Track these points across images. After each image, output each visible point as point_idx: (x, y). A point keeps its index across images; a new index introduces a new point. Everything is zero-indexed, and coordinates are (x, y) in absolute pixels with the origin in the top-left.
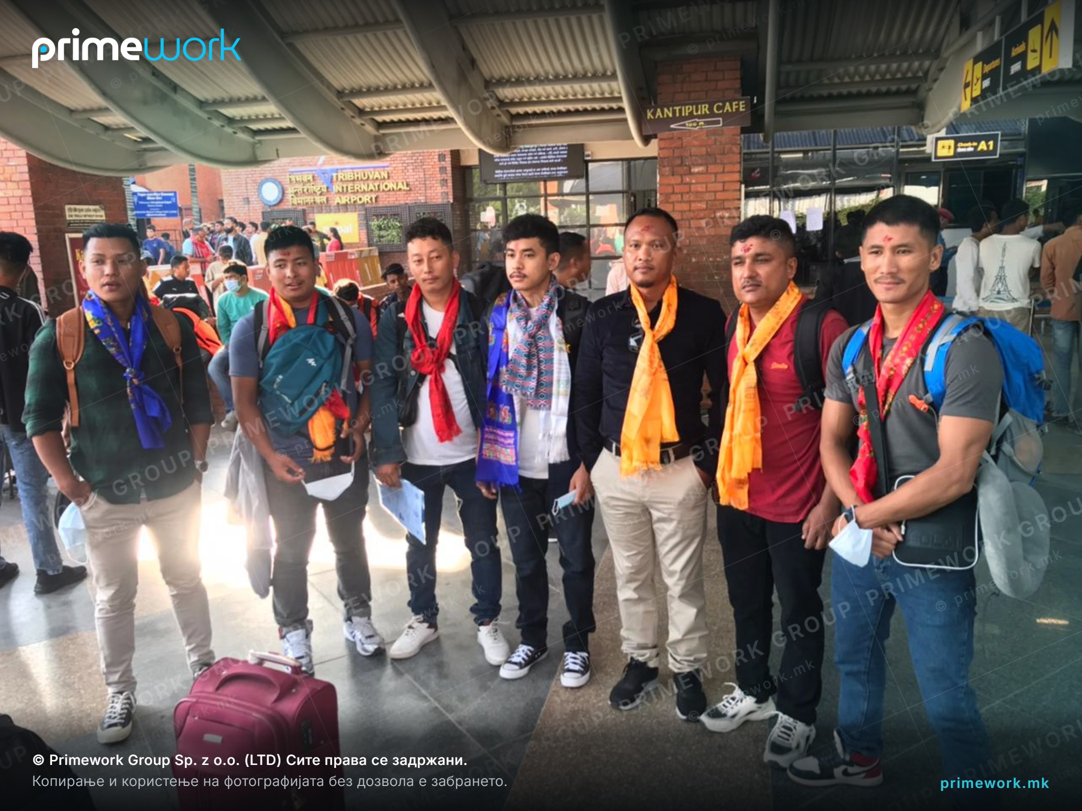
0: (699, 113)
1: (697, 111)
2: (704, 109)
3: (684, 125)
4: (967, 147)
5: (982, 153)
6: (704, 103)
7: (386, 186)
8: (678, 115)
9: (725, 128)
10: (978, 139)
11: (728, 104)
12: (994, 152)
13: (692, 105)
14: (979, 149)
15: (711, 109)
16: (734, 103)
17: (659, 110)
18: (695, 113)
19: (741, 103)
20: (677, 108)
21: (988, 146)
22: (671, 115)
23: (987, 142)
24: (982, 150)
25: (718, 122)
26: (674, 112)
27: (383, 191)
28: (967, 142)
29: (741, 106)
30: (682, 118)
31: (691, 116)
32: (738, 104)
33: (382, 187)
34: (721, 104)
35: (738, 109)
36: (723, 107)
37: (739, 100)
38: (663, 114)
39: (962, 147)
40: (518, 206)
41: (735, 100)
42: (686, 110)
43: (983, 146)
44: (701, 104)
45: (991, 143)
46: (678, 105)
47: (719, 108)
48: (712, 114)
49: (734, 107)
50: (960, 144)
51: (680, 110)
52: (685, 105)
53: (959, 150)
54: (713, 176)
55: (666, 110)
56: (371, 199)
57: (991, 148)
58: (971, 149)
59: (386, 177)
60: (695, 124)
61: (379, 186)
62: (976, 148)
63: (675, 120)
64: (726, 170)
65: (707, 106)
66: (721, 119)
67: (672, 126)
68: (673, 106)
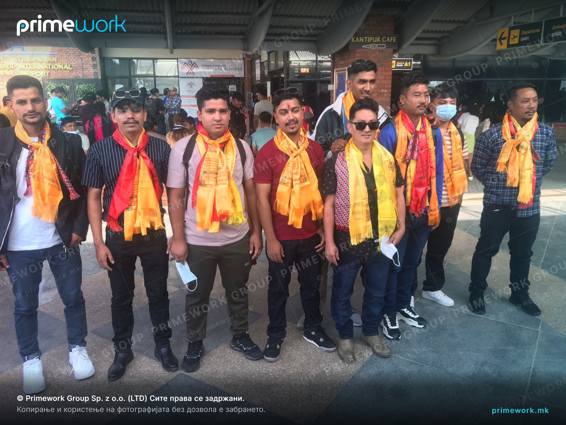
0: (376, 41)
1: (375, 40)
2: (378, 39)
3: (369, 46)
4: (400, 64)
5: (406, 67)
6: (378, 36)
7: (56, 66)
8: (366, 41)
9: (386, 49)
10: (405, 61)
11: (388, 38)
12: (410, 68)
13: (373, 37)
14: (405, 66)
15: (381, 39)
16: (391, 38)
17: (357, 38)
18: (374, 41)
19: (394, 38)
20: (366, 38)
21: (408, 65)
22: (363, 41)
23: (408, 63)
24: (406, 66)
25: (384, 46)
26: (364, 39)
27: (54, 69)
28: (400, 62)
29: (394, 39)
30: (367, 43)
31: (372, 42)
32: (393, 38)
33: (53, 67)
34: (385, 38)
35: (392, 41)
36: (386, 39)
37: (393, 36)
38: (359, 41)
39: (398, 64)
40: (138, 82)
41: (391, 36)
42: (370, 39)
43: (406, 64)
44: (377, 36)
45: (409, 63)
46: (366, 37)
47: (384, 39)
48: (381, 42)
49: (391, 40)
50: (398, 63)
51: (367, 39)
52: (370, 37)
53: (397, 65)
54: (380, 72)
55: (361, 38)
56: (46, 74)
57: (409, 65)
58: (402, 65)
59: (56, 61)
60: (374, 46)
61: (51, 66)
62: (404, 65)
63: (365, 43)
64: (386, 69)
65: (379, 38)
66: (385, 45)
67: (363, 46)
68: (364, 37)
